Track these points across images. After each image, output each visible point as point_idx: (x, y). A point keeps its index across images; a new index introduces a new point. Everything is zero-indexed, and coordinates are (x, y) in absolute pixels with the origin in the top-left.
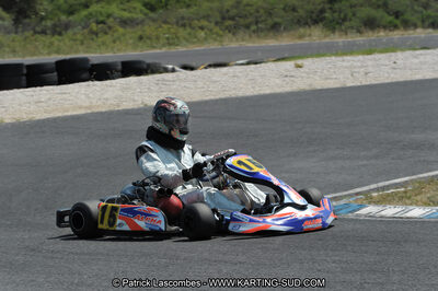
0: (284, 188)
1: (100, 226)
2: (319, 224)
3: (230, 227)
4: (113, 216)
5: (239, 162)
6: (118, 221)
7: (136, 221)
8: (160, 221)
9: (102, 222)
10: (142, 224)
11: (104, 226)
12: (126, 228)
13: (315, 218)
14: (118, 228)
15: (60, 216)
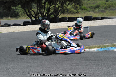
0: (71, 42)
1: (26, 52)
2: (79, 51)
3: (56, 52)
4: (29, 49)
5: (61, 36)
6: (30, 50)
7: (34, 50)
8: (40, 51)
9: (26, 51)
10: (36, 51)
11: (27, 52)
12: (32, 52)
13: (78, 50)
14: (30, 52)
15: (17, 49)
